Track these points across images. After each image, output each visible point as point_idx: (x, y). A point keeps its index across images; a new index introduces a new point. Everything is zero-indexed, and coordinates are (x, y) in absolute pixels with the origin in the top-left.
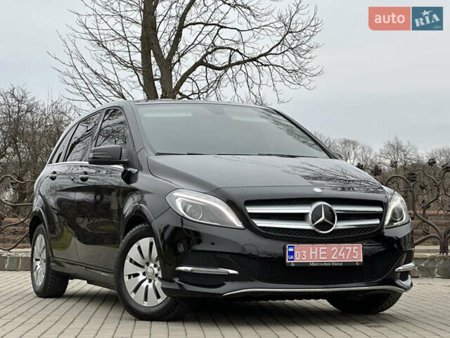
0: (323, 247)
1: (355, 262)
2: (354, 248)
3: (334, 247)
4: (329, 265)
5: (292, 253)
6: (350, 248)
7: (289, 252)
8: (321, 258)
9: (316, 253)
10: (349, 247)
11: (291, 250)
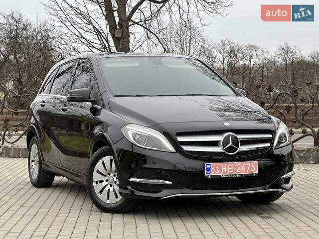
0: (230, 164)
1: (253, 174)
2: (252, 164)
3: (238, 164)
4: (235, 176)
5: (209, 169)
6: (250, 164)
7: (207, 168)
8: (229, 172)
9: (226, 168)
10: (248, 163)
11: (208, 167)
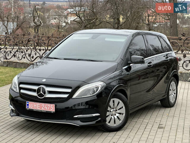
2: (51, 106)
5: (28, 105)
9: (36, 106)
